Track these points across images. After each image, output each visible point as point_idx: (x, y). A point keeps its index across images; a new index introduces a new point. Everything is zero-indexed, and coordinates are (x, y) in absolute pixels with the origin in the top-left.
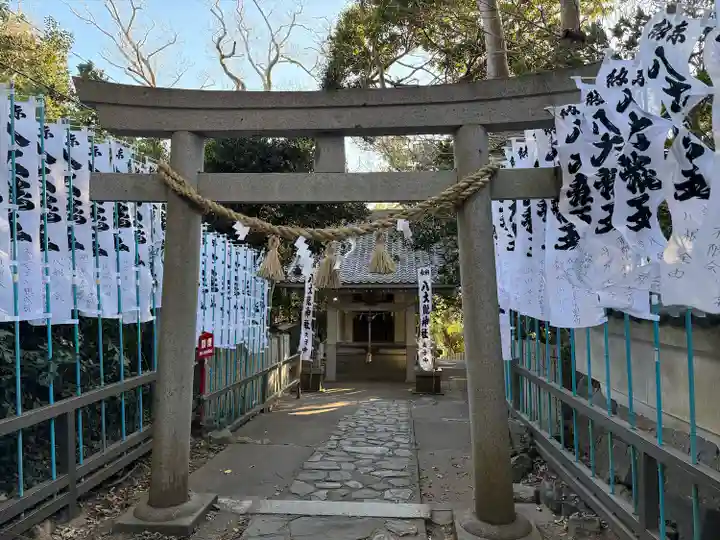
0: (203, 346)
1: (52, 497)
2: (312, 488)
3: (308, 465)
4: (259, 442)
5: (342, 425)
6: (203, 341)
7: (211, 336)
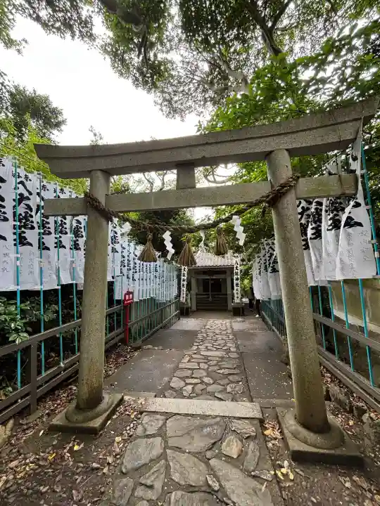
0: (127, 298)
1: (16, 402)
2: (182, 384)
3: (180, 366)
4: (156, 348)
5: (200, 336)
6: (127, 296)
7: (132, 293)
